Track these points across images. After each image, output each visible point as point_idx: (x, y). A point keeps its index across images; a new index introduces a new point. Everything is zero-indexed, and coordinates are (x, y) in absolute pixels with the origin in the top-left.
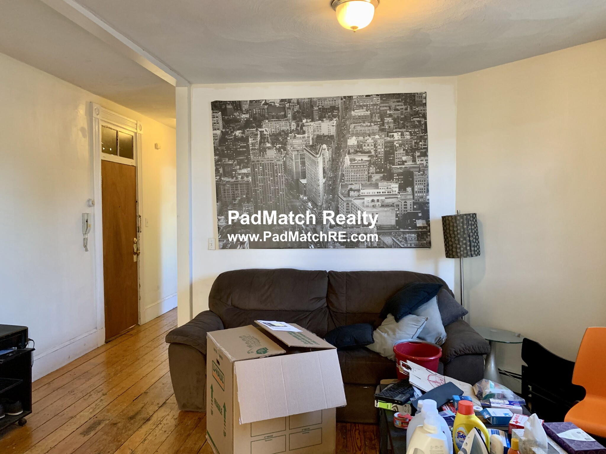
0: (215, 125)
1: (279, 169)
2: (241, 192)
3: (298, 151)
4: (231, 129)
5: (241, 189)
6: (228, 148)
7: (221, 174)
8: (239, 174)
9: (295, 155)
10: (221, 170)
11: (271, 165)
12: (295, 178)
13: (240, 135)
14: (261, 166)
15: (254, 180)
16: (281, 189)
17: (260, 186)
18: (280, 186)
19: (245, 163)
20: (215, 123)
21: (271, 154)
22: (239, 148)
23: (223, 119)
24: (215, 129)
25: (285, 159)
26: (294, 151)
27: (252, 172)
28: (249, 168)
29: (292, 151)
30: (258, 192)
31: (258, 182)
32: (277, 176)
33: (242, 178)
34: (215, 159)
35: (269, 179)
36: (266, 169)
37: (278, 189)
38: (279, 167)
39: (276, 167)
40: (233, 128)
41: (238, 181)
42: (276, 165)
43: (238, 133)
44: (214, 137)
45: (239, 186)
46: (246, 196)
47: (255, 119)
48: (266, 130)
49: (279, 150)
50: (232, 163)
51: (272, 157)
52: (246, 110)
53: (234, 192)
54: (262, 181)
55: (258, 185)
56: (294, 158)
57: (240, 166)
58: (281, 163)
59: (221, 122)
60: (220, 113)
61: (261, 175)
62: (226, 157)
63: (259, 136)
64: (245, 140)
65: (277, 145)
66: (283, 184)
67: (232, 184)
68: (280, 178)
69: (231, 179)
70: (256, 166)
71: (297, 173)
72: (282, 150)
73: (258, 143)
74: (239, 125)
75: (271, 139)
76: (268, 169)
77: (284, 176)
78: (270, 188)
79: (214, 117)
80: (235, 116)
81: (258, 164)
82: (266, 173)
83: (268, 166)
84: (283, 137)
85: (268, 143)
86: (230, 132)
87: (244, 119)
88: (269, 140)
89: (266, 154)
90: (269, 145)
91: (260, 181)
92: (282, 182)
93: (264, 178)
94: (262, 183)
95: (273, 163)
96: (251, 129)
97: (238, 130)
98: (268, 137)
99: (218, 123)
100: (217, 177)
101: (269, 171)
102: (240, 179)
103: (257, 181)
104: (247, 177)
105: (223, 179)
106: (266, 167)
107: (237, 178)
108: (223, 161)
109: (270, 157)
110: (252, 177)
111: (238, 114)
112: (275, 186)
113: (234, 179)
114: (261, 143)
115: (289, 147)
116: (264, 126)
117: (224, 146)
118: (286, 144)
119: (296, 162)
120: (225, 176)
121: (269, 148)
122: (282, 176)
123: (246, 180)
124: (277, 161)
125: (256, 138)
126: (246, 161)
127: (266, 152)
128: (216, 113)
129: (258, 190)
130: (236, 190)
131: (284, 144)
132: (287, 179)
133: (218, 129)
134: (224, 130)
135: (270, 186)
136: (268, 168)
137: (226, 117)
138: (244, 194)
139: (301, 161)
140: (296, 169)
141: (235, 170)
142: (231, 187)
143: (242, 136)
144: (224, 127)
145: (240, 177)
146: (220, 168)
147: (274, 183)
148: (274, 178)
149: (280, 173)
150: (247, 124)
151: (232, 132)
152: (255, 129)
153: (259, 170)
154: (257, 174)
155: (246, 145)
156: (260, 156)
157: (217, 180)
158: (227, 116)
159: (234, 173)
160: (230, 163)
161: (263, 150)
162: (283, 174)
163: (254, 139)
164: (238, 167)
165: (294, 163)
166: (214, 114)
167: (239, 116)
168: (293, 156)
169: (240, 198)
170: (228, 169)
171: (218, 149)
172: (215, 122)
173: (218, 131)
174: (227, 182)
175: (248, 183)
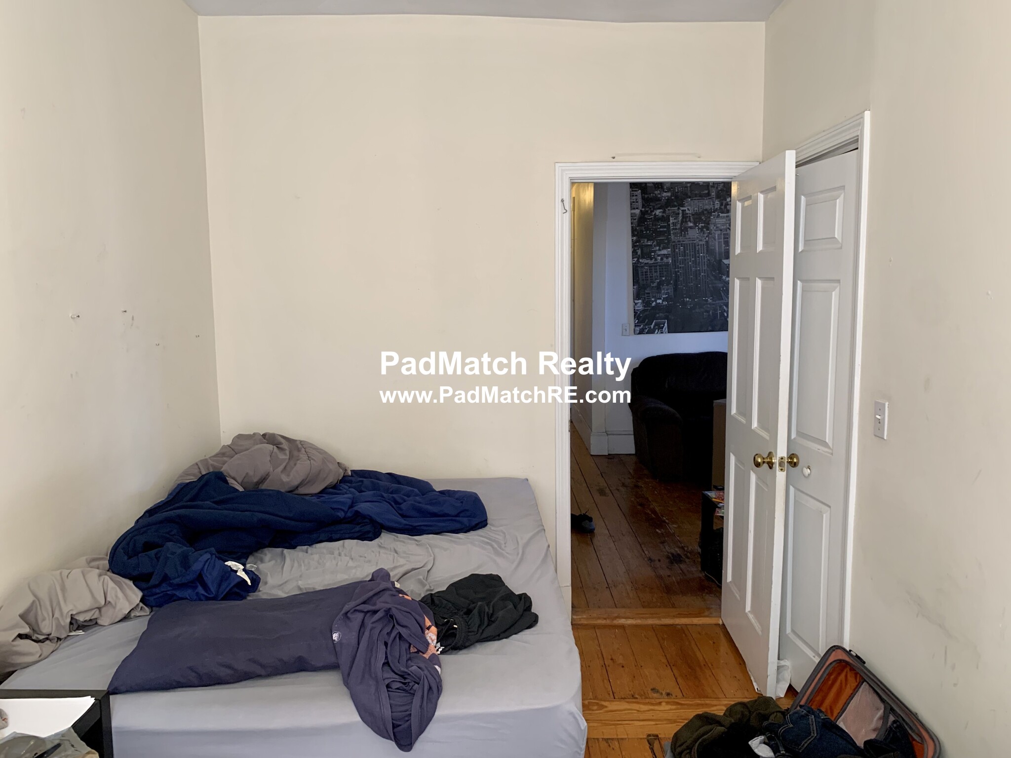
0: (634, 203)
1: (701, 249)
2: (660, 274)
3: (721, 230)
4: (651, 208)
5: (660, 271)
6: (647, 229)
7: (639, 255)
8: (659, 255)
9: (718, 235)
10: (639, 252)
11: (692, 246)
12: (718, 259)
13: (660, 215)
14: (682, 247)
15: (674, 261)
16: (702, 270)
17: (680, 268)
18: (702, 267)
19: (665, 243)
20: (634, 202)
21: (694, 234)
22: (660, 228)
23: (643, 198)
24: (634, 209)
25: (707, 238)
26: (717, 230)
27: (672, 253)
28: (669, 248)
29: (715, 230)
30: (678, 273)
31: (679, 264)
32: (699, 257)
33: (662, 259)
34: (632, 240)
35: (691, 260)
36: (687, 250)
37: (699, 270)
38: (701, 247)
39: (697, 247)
40: (654, 207)
41: (657, 263)
42: (698, 245)
43: (658, 212)
44: (631, 216)
45: (658, 267)
46: (665, 279)
47: (677, 197)
48: (688, 209)
49: (701, 229)
50: (651, 243)
51: (694, 237)
52: (667, 188)
53: (652, 274)
54: (683, 262)
55: (678, 266)
56: (717, 238)
57: (660, 246)
58: (704, 243)
59: (640, 201)
60: (640, 191)
61: (682, 256)
62: (645, 238)
63: (680, 215)
64: (666, 219)
65: (699, 224)
66: (704, 265)
67: (650, 266)
68: (702, 260)
69: (649, 261)
70: (677, 247)
71: (720, 254)
72: (705, 230)
73: (680, 222)
74: (659, 204)
75: (694, 219)
76: (690, 250)
77: (707, 257)
78: (691, 270)
79: (633, 196)
80: (655, 194)
81: (679, 244)
82: (688, 253)
83: (690, 246)
84: (706, 216)
85: (690, 222)
86: (649, 211)
87: (665, 197)
88: (692, 219)
89: (688, 234)
90: (691, 224)
91: (680, 262)
92: (704, 262)
93: (685, 260)
94: (683, 264)
95: (695, 244)
96: (673, 208)
97: (659, 209)
98: (690, 216)
99: (637, 202)
100: (634, 259)
101: (690, 252)
102: (659, 261)
103: (678, 262)
104: (667, 258)
105: (641, 260)
106: (687, 248)
107: (656, 260)
108: (642, 242)
109: (691, 237)
110: (672, 259)
111: (659, 192)
112: (696, 267)
113: (653, 261)
114: (682, 222)
115: (712, 227)
116: (686, 204)
117: (643, 226)
118: (709, 224)
119: (719, 242)
120: (643, 257)
121: (691, 228)
122: (704, 257)
123: (666, 262)
124: (700, 241)
125: (677, 217)
126: (666, 241)
127: (687, 231)
128: (636, 191)
129: (678, 271)
130: (655, 272)
131: (707, 223)
132: (709, 260)
133: (637, 208)
134: (643, 209)
135: (691, 267)
136: (690, 248)
137: (646, 196)
138: (663, 277)
139: (724, 241)
140: (719, 249)
141: (655, 252)
142: (650, 270)
143: (663, 216)
144: (643, 206)
145: (659, 258)
146: (638, 249)
147: (696, 264)
148: (696, 259)
149: (701, 253)
150: (669, 203)
151: (652, 212)
152: (677, 208)
153: (679, 250)
154: (677, 254)
155: (666, 224)
156: (681, 236)
157: (634, 262)
158: (647, 194)
159: (653, 254)
160: (649, 244)
161: (684, 230)
162: (705, 255)
163: (675, 219)
164: (658, 248)
165: (717, 243)
166: (633, 192)
167: (660, 194)
168: (717, 236)
169: (658, 281)
170: (646, 250)
171: (636, 230)
172: (635, 200)
173: (637, 210)
174: (645, 264)
175: (667, 265)
